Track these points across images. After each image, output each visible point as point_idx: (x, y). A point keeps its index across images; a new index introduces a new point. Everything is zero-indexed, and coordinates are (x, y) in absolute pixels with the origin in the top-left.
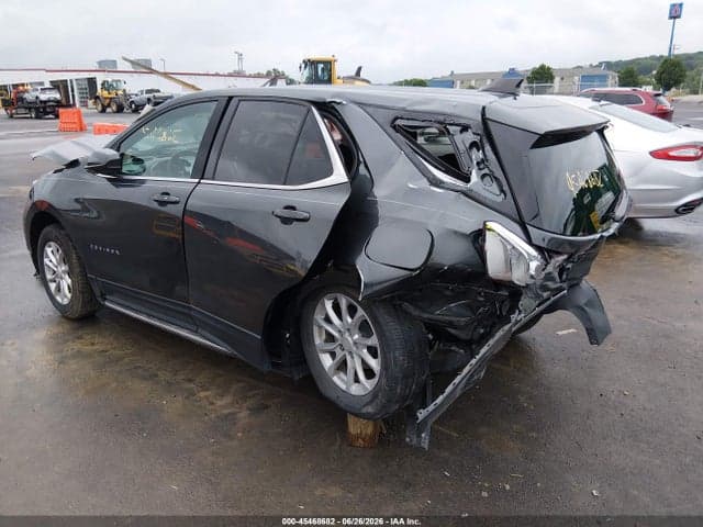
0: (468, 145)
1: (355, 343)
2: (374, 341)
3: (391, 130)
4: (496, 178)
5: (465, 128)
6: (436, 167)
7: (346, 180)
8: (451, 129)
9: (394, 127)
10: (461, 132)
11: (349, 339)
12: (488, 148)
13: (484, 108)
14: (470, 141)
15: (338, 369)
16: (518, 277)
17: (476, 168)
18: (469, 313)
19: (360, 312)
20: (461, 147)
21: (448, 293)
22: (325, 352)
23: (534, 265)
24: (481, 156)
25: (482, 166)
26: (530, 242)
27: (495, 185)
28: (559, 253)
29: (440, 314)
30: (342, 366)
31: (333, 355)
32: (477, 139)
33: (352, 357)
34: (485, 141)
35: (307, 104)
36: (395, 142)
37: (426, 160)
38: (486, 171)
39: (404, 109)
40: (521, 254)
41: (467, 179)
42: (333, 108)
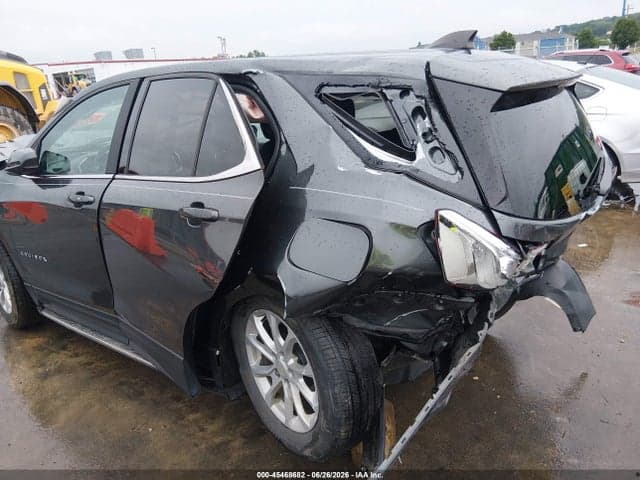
0: (410, 113)
1: (290, 370)
2: (308, 370)
3: (317, 102)
4: (448, 152)
5: (405, 91)
6: (372, 143)
7: (259, 167)
8: (389, 93)
9: (320, 97)
10: (402, 95)
11: (284, 363)
12: (435, 114)
13: (428, 64)
14: (413, 107)
15: (276, 397)
16: (485, 278)
17: (422, 140)
18: (426, 324)
19: (291, 335)
20: (403, 116)
21: (396, 302)
22: (262, 376)
23: (505, 262)
24: (428, 125)
25: (429, 139)
26: (498, 233)
27: (447, 159)
28: (537, 244)
29: (391, 325)
30: (279, 394)
31: (270, 379)
32: (421, 103)
33: (289, 387)
34: (431, 105)
35: (215, 77)
36: (321, 114)
37: (359, 135)
38: (435, 144)
39: (330, 74)
40: (486, 249)
41: (412, 156)
42: (251, 80)
